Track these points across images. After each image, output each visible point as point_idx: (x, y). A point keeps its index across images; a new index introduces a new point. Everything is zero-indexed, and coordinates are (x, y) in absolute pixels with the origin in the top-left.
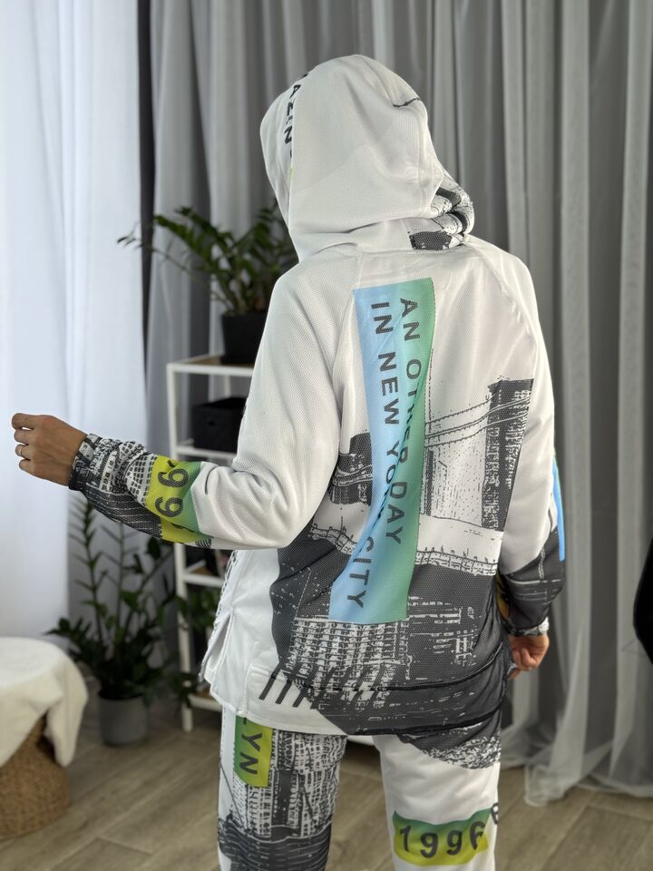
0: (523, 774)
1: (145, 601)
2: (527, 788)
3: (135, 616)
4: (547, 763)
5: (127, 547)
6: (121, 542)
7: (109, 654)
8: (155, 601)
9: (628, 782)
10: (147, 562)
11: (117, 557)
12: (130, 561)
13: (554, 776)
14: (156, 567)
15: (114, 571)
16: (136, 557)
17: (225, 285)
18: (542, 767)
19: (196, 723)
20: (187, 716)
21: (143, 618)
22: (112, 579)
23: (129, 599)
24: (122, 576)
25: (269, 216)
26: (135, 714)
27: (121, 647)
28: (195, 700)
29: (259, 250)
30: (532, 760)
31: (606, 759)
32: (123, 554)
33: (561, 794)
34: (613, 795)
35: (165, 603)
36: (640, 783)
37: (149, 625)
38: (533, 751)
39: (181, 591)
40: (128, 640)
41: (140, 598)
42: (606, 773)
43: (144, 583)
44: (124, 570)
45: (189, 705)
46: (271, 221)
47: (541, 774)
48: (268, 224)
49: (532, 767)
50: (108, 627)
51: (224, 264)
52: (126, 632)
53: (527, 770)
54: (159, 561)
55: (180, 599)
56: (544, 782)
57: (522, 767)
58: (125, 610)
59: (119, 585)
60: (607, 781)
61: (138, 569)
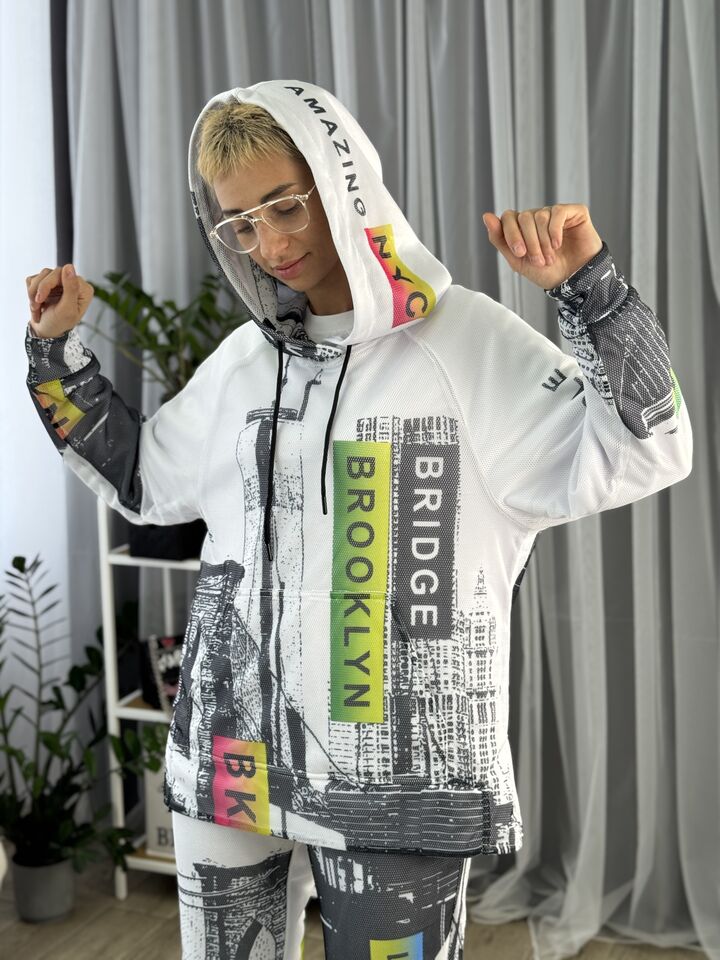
0: (527, 928)
1: (68, 744)
2: (535, 944)
3: (56, 761)
4: (557, 914)
5: (46, 677)
6: (39, 674)
7: (26, 810)
8: (80, 743)
9: (651, 931)
10: (69, 695)
11: (35, 692)
12: (48, 695)
13: (566, 928)
14: (79, 701)
15: (30, 708)
16: (56, 690)
17: (164, 363)
18: (550, 919)
19: (131, 889)
20: (121, 879)
21: (67, 764)
22: (28, 719)
23: (49, 741)
24: (40, 714)
25: (215, 284)
26: (59, 883)
27: (40, 801)
28: (133, 862)
29: (203, 322)
30: (536, 911)
31: (626, 902)
32: (41, 687)
33: (575, 950)
34: (634, 947)
35: (92, 744)
36: (663, 931)
37: (71, 772)
38: (535, 900)
39: (113, 728)
40: (47, 792)
41: (63, 741)
42: (625, 922)
43: (65, 721)
44: (43, 706)
45: (126, 869)
46: (217, 289)
47: (550, 925)
48: (214, 293)
49: (537, 919)
50: (26, 777)
51: (162, 339)
52: (46, 783)
53: (531, 924)
54: (83, 693)
55: (112, 737)
56: (555, 937)
57: (525, 920)
58: (44, 752)
59: (37, 726)
60: (628, 931)
61: (58, 704)
